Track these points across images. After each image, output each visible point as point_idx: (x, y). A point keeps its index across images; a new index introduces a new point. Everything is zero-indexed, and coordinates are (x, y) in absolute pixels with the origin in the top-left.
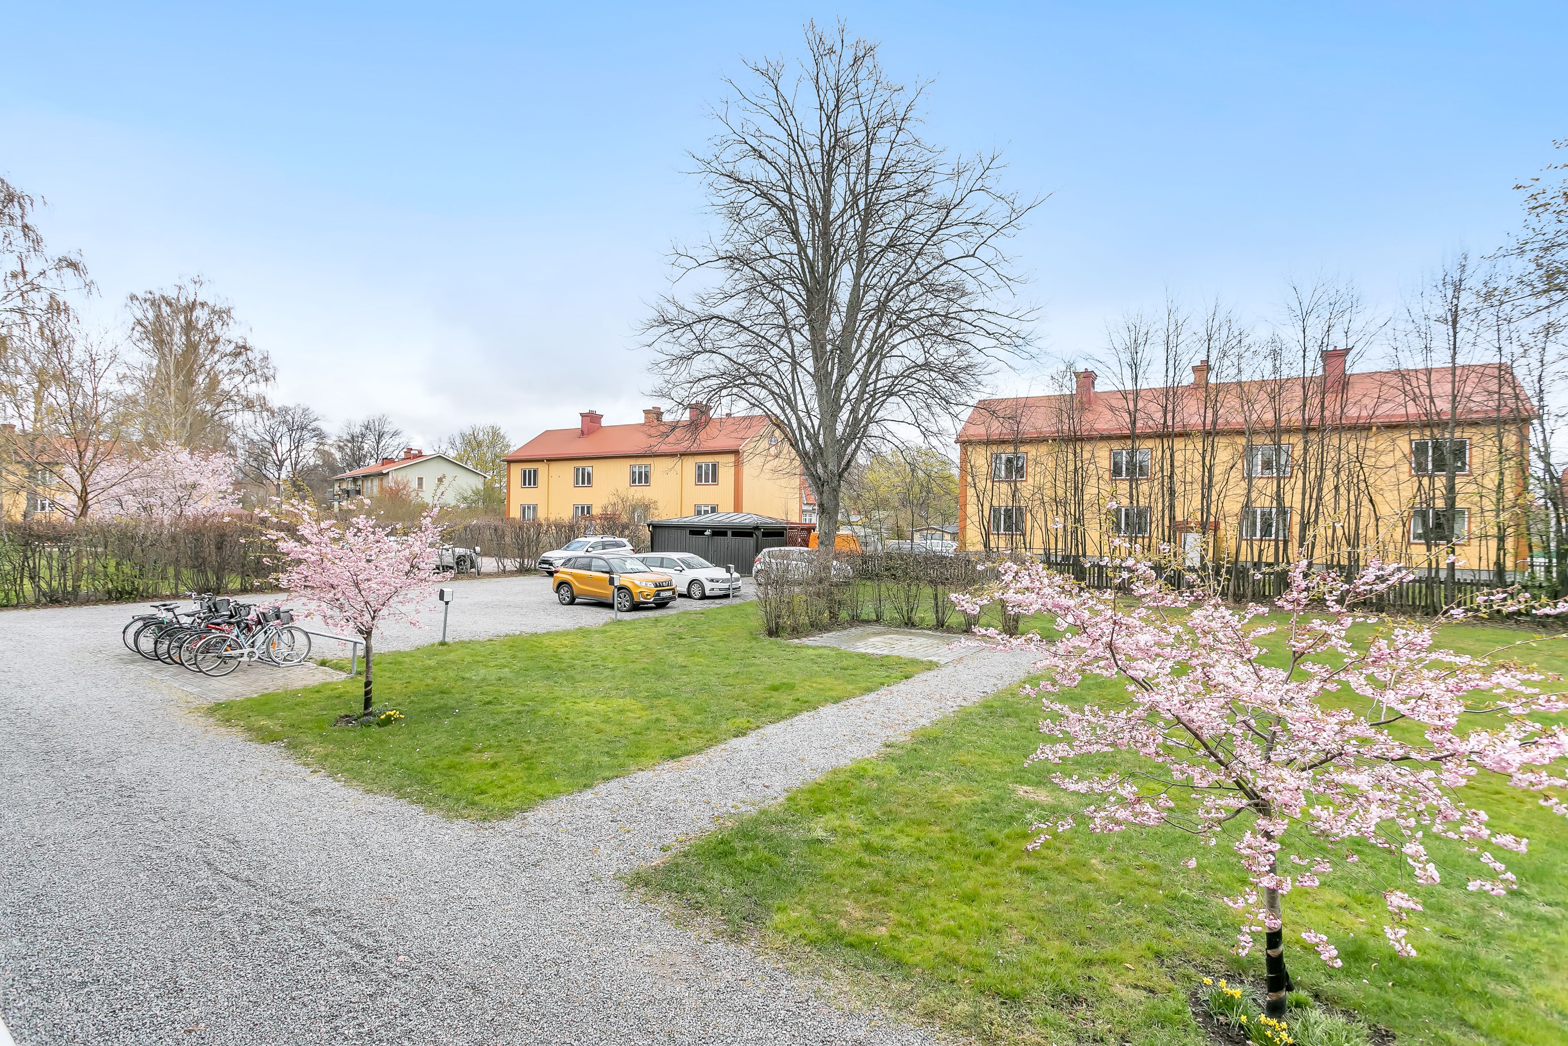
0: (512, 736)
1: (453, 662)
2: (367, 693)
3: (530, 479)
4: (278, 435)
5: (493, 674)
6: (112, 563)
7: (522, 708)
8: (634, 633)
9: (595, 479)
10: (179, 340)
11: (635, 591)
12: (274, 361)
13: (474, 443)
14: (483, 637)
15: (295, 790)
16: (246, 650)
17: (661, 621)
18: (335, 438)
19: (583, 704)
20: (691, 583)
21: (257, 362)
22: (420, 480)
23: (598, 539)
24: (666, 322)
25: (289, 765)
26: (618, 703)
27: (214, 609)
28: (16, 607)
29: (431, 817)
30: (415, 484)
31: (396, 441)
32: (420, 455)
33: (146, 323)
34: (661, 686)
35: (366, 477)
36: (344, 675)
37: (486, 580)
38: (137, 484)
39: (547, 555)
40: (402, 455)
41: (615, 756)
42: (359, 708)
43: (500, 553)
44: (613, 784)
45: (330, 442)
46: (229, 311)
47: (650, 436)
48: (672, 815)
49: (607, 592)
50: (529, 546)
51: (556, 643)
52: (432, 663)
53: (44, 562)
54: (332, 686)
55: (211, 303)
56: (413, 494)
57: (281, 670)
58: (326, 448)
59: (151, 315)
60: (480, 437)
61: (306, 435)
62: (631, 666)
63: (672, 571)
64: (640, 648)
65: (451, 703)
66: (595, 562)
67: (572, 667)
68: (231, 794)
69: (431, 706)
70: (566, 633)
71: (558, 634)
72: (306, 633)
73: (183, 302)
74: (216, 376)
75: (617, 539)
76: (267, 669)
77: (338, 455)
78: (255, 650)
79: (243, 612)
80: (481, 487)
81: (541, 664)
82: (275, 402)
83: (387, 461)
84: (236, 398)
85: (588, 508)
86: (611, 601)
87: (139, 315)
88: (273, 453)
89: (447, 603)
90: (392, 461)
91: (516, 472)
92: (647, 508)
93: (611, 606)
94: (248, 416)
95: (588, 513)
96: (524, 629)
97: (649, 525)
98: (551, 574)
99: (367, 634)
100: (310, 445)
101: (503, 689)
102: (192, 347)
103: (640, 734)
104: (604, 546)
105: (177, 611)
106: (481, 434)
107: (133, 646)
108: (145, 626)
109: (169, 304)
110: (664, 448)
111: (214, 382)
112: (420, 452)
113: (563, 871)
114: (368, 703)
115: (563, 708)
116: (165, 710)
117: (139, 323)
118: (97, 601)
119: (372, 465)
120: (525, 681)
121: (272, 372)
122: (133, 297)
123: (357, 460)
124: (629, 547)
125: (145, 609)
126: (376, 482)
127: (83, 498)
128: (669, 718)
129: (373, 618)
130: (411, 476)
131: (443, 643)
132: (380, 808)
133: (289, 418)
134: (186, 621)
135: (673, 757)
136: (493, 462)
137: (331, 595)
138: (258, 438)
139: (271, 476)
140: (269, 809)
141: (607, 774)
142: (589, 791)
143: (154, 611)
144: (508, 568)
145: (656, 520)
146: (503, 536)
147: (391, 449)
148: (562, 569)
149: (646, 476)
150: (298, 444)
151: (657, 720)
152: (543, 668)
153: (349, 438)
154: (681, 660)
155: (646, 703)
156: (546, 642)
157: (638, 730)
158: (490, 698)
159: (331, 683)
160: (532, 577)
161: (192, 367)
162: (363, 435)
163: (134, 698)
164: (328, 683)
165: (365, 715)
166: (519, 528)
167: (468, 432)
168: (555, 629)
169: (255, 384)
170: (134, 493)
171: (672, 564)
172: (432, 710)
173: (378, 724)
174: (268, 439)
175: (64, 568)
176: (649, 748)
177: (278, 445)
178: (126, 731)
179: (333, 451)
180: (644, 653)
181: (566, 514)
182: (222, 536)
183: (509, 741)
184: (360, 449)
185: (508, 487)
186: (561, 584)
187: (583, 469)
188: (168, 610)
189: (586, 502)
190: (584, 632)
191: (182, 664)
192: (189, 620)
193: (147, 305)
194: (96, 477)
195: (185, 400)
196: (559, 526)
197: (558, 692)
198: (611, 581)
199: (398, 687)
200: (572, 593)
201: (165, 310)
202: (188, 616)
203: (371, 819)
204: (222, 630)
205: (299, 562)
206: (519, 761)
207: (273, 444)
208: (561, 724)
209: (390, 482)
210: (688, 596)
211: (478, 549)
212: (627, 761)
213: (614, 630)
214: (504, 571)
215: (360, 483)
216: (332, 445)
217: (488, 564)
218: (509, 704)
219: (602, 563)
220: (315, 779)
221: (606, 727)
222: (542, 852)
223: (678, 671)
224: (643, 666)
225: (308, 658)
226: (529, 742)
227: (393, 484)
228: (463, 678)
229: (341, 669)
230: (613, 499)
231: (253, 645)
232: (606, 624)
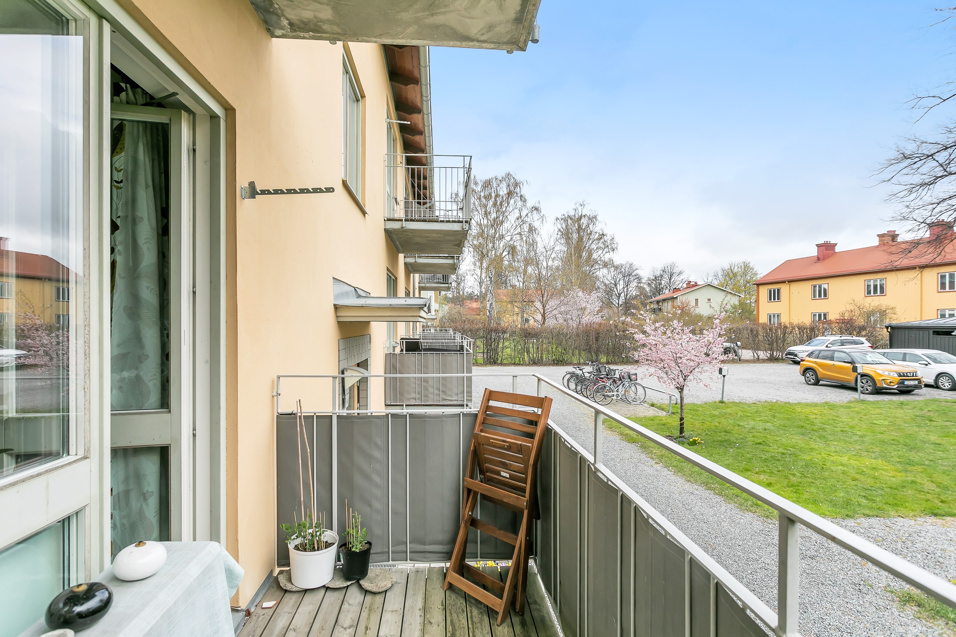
0: (780, 468)
1: (730, 414)
2: (682, 424)
3: (775, 296)
4: (618, 280)
5: (760, 426)
6: (555, 346)
7: (785, 451)
8: (879, 411)
9: (830, 293)
10: (575, 236)
11: (877, 378)
12: (616, 240)
13: (731, 274)
14: (749, 401)
15: (649, 471)
16: (615, 393)
17: (907, 404)
18: (646, 279)
19: (837, 457)
20: (939, 375)
21: (609, 241)
22: (697, 300)
23: (837, 338)
24: (906, 158)
25: (643, 456)
26: (868, 462)
27: (599, 370)
28: (522, 365)
29: (730, 506)
30: (693, 303)
31: (681, 277)
32: (696, 285)
33: (562, 230)
34: (914, 456)
35: (664, 300)
36: (665, 413)
37: (745, 365)
38: (563, 309)
39: (792, 349)
40: (685, 286)
41: (873, 501)
42: (677, 433)
43: (756, 348)
44: (874, 521)
45: (644, 281)
46: (595, 217)
47: (892, 253)
48: (941, 560)
49: (850, 378)
50: (777, 342)
51: (807, 410)
52: (716, 413)
53: (531, 345)
54: (659, 418)
55: (588, 215)
56: (692, 309)
57: (632, 406)
58: (642, 285)
59: (564, 226)
60: (736, 270)
61: (632, 278)
62: (880, 436)
63: (917, 364)
64: (886, 423)
65: (733, 439)
66: (836, 355)
67: (824, 429)
68: (618, 465)
69: (720, 439)
70: (815, 405)
71: (807, 405)
72: (644, 387)
73: (577, 216)
74: (591, 251)
75: (854, 338)
76: (624, 405)
77: (648, 289)
78: (619, 393)
79: (612, 373)
80: (737, 303)
81: (795, 424)
82: (617, 262)
83: (676, 290)
84: (599, 262)
85: (825, 315)
86: (853, 384)
87: (560, 227)
88: (615, 290)
89: (724, 376)
90: (679, 290)
91: (764, 291)
92: (883, 313)
93: (855, 389)
94: (605, 271)
95: (825, 318)
96: (778, 398)
97: (887, 327)
98: (797, 363)
99: (681, 389)
100: (634, 284)
101: (768, 436)
102: (580, 239)
103: (896, 489)
104: (843, 343)
105: (584, 371)
106: (736, 268)
107: (567, 386)
108: (572, 377)
109: (571, 219)
110: (906, 262)
111: (590, 255)
112: (696, 283)
113: (836, 570)
114: (682, 430)
115: (819, 457)
116: (583, 418)
117: (560, 230)
118: (550, 365)
119: (667, 293)
120: (785, 434)
121: (616, 246)
122: (557, 219)
123: (658, 291)
124: (867, 344)
125: (571, 369)
126: (670, 303)
127: (544, 316)
128: (928, 483)
129: (685, 380)
130: (690, 298)
131: (722, 402)
132: (696, 492)
133: (623, 270)
134: (587, 375)
135: (936, 515)
136: (745, 286)
137: (662, 365)
138: (609, 282)
139: (614, 303)
140: (637, 477)
141: (867, 512)
142: (852, 520)
143: (574, 370)
144: (761, 357)
145: (894, 323)
146: (757, 335)
147: (678, 283)
148: (808, 359)
149: (882, 288)
150: (627, 285)
151: (913, 482)
152: (798, 427)
153: (654, 278)
154: (933, 438)
155: (899, 466)
156: (799, 410)
157: (894, 486)
158: (760, 441)
159: (659, 416)
160: (780, 364)
161: (581, 248)
162: (662, 276)
163: (570, 411)
164: (657, 416)
165: (680, 437)
166: (769, 329)
167: (727, 267)
168: (804, 401)
169: (608, 253)
170: (560, 313)
171: (916, 359)
172: (721, 441)
173: (688, 444)
174: (613, 282)
175: (538, 348)
176: (908, 502)
177: (618, 285)
178: (570, 425)
179: (645, 286)
180: (892, 428)
181: (807, 320)
182: (598, 334)
183: (779, 471)
184: (660, 284)
185: (757, 301)
186: (806, 371)
187: (820, 287)
188: (580, 370)
189: (822, 311)
190: (831, 406)
191: (588, 398)
192: (589, 375)
193: (562, 222)
194: (547, 307)
195: (578, 266)
196: (801, 328)
197: (813, 445)
198: (855, 369)
199: (697, 424)
200: (817, 376)
201: (570, 221)
202: (589, 373)
203: (692, 497)
204: (603, 382)
205: (644, 345)
206: (789, 486)
207: (616, 285)
208: (820, 468)
209: (678, 302)
210: (936, 386)
211: (739, 343)
212: (886, 507)
213: (858, 407)
214: (758, 359)
215: (661, 304)
216: (644, 283)
217: (747, 354)
218: (775, 447)
219: (843, 355)
220: (658, 467)
221: (862, 478)
222: (816, 551)
223: (932, 446)
224: (893, 438)
225: (644, 401)
226: (794, 475)
227: (680, 304)
228: (739, 425)
229: (663, 409)
230: (850, 307)
231: (617, 391)
232: (850, 402)
